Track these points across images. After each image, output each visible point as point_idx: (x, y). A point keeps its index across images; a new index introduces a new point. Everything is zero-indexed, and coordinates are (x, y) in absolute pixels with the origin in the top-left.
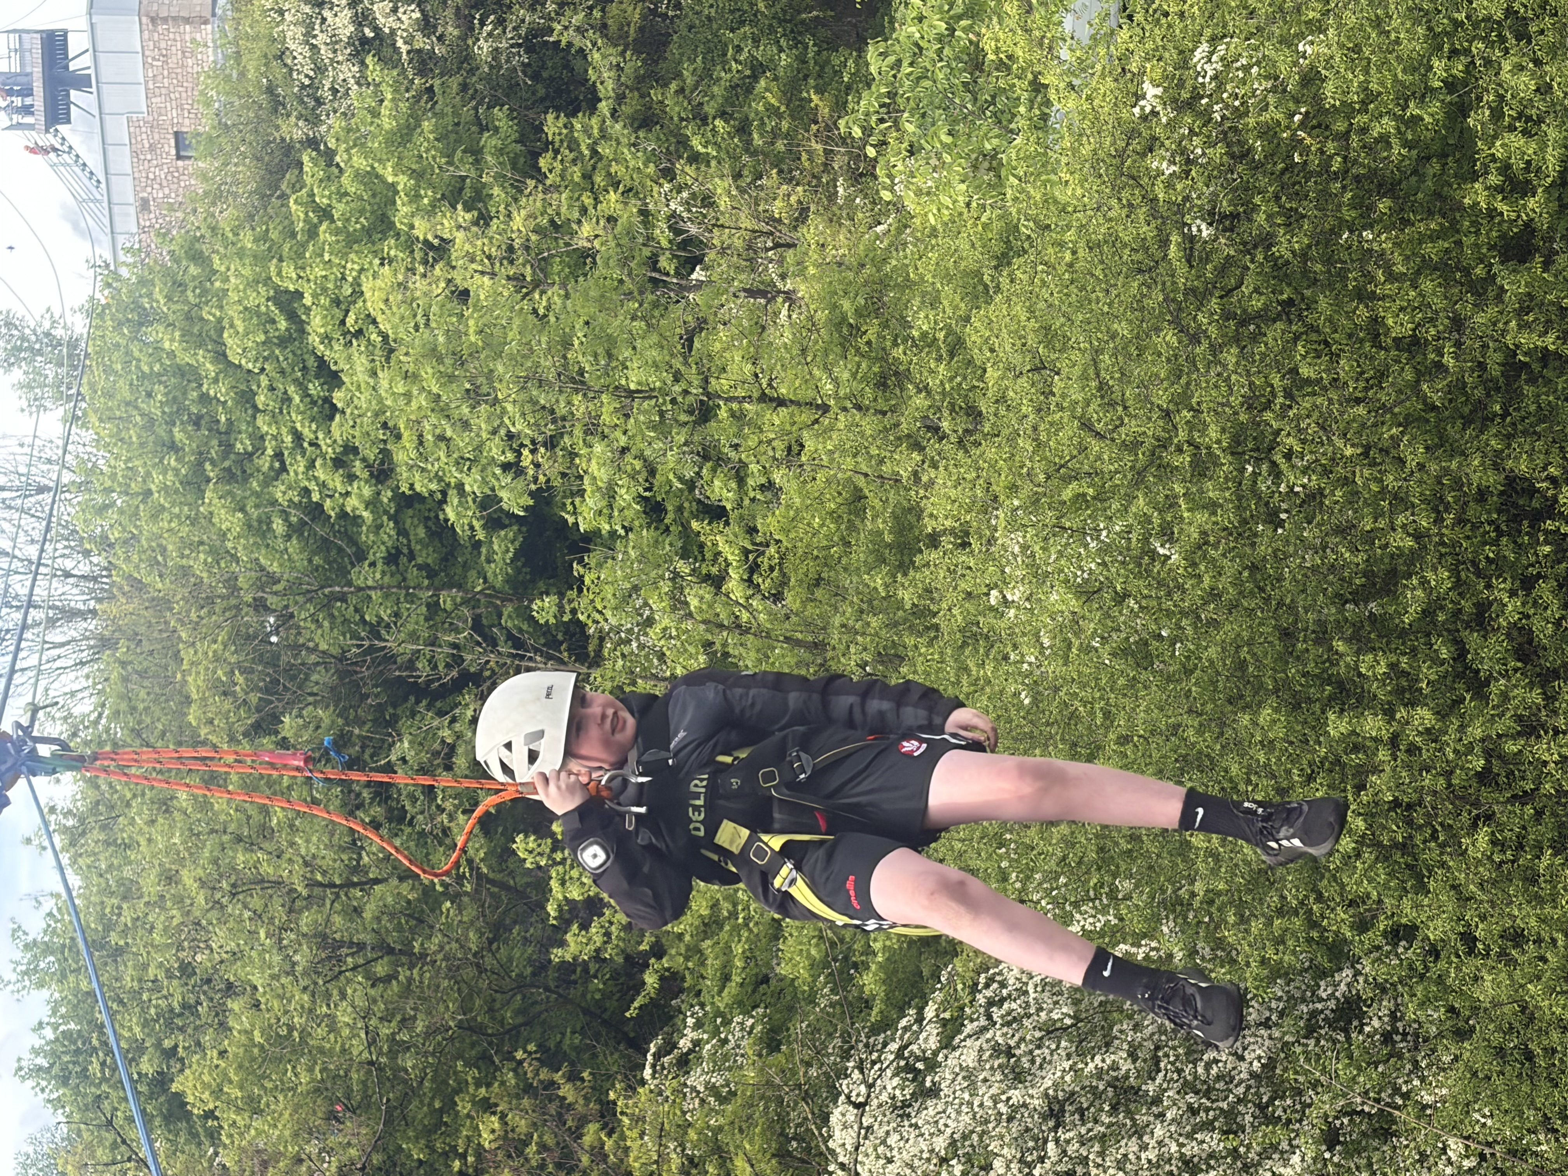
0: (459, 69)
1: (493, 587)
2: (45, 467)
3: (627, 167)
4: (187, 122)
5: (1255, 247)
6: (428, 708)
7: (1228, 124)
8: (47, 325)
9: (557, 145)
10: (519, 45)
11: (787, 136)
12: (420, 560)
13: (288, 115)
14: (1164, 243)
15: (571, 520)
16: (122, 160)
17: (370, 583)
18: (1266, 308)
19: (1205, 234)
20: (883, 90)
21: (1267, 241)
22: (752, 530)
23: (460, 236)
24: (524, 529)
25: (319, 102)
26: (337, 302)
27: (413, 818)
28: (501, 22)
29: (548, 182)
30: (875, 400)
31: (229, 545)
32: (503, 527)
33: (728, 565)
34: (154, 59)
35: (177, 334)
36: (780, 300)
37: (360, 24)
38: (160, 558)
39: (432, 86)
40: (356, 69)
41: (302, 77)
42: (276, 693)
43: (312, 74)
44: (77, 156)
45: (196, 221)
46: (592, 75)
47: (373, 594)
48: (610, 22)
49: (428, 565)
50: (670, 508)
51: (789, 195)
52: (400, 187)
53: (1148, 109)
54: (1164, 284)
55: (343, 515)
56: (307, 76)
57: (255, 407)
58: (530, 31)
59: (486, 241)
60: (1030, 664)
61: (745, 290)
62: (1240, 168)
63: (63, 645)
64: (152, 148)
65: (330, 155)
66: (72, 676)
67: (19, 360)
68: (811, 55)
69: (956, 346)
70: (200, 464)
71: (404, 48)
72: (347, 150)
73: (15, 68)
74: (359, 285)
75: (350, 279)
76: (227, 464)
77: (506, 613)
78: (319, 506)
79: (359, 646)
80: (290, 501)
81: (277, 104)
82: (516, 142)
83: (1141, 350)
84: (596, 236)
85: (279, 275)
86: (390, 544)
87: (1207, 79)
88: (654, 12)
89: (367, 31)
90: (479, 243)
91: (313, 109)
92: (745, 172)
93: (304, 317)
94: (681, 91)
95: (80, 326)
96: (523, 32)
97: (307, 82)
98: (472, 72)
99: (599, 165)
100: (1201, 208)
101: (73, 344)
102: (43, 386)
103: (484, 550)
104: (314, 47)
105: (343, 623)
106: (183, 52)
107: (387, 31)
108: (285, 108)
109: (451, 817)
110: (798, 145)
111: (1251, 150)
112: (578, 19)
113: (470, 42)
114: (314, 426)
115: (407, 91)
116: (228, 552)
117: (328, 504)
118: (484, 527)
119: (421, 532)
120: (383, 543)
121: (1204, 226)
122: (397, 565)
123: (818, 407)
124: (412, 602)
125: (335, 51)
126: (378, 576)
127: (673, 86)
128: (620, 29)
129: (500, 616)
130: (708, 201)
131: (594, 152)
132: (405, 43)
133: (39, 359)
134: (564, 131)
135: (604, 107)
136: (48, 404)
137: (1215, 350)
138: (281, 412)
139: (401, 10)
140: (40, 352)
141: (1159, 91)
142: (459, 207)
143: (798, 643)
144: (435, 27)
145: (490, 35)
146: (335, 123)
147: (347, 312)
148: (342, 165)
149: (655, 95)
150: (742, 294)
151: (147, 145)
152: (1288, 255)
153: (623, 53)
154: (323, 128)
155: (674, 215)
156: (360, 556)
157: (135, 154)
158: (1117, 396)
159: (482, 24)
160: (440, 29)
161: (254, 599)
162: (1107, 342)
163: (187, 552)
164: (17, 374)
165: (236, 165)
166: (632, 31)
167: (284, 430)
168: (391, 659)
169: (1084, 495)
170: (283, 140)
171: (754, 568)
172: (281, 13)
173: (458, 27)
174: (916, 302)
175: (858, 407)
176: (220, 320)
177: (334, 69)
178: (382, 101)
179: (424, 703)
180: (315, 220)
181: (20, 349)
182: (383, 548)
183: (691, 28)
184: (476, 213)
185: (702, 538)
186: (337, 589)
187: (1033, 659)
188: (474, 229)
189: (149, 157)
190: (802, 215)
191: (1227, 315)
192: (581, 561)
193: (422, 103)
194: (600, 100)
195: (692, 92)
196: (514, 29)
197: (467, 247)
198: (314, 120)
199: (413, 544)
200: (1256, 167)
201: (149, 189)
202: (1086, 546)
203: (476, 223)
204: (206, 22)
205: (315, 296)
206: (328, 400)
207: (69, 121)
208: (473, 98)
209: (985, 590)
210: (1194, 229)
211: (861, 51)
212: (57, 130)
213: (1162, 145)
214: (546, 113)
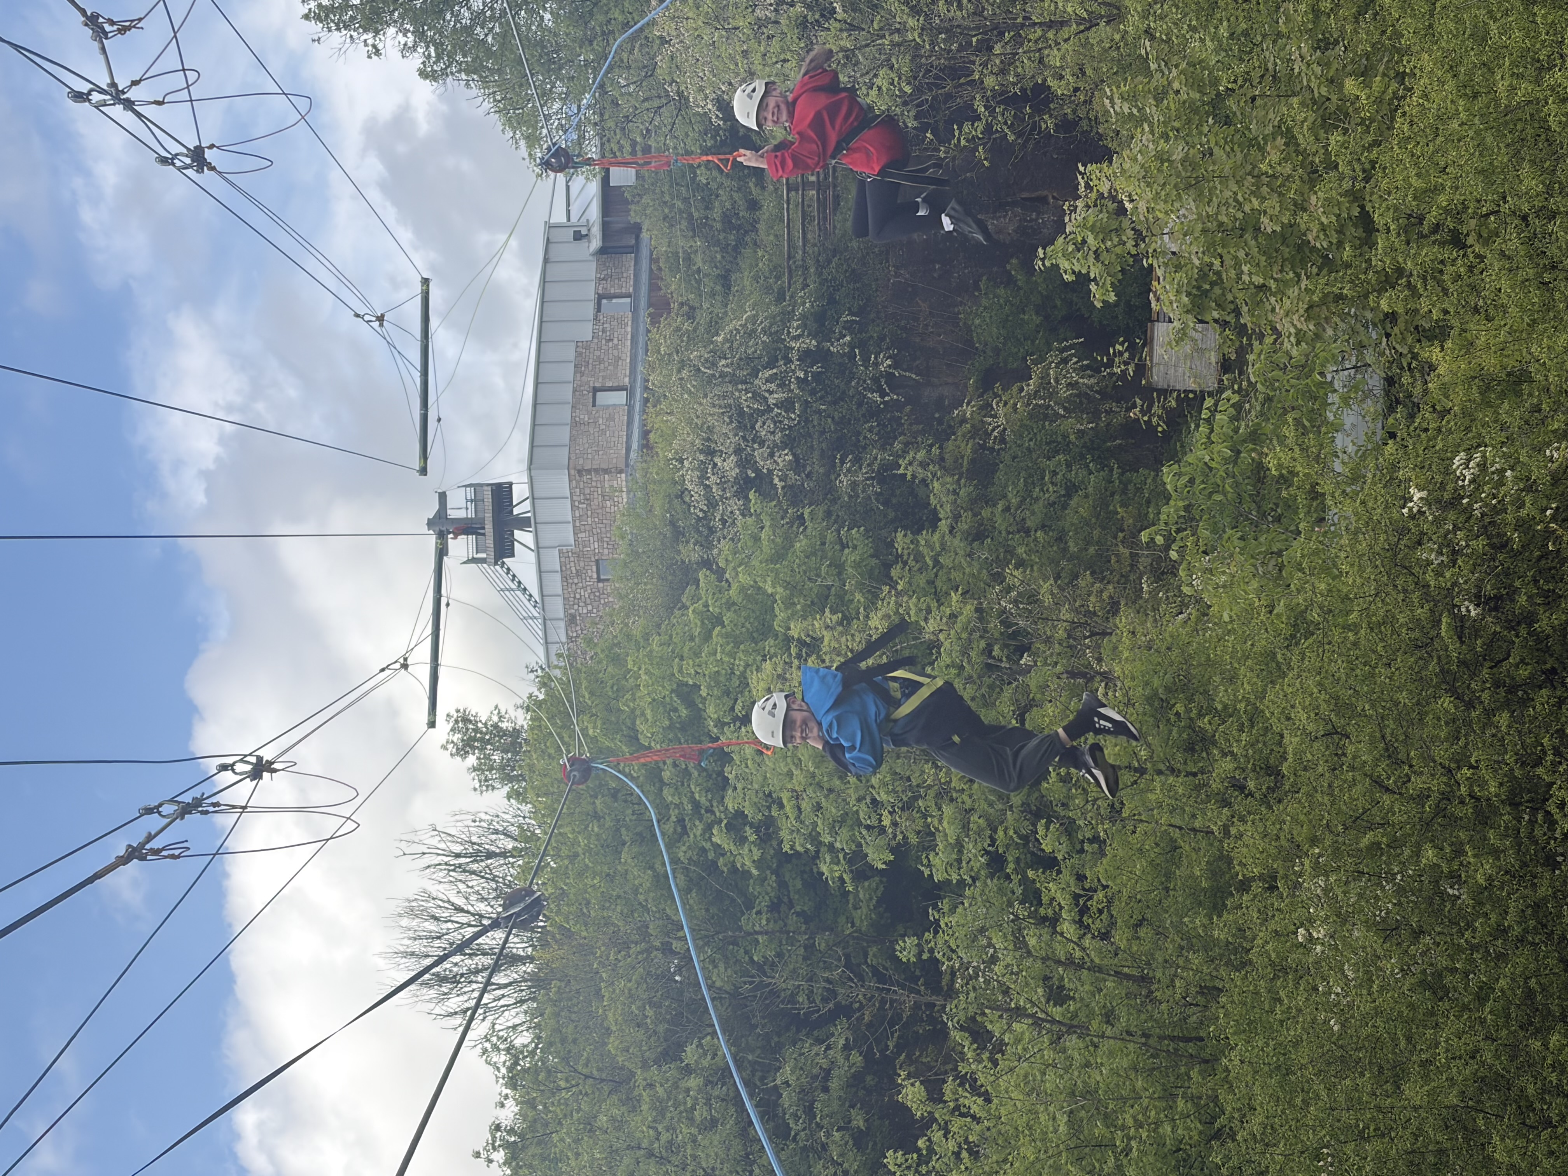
0: (824, 499)
1: (859, 931)
2: (494, 837)
3: (964, 573)
4: (606, 551)
5: (1519, 623)
6: (808, 1035)
7: (1487, 520)
8: (495, 719)
9: (905, 558)
10: (873, 478)
11: (1098, 543)
12: (798, 908)
13: (687, 542)
14: (1437, 623)
15: (927, 872)
16: (555, 584)
17: (757, 928)
18: (1532, 676)
19: (1473, 614)
20: (1181, 504)
21: (1530, 619)
22: (1081, 878)
23: (827, 636)
24: (884, 879)
25: (711, 530)
26: (727, 693)
27: (796, 1134)
28: (857, 460)
29: (899, 588)
30: (1185, 763)
31: (641, 898)
32: (867, 878)
33: (1061, 908)
34: (580, 503)
35: (599, 723)
36: (1098, 678)
37: (744, 467)
38: (585, 910)
39: (802, 514)
40: (741, 502)
41: (697, 511)
42: (681, 1024)
43: (705, 508)
44: (519, 583)
45: (613, 630)
46: (933, 501)
47: (760, 938)
48: (947, 456)
49: (803, 911)
50: (1010, 859)
51: (1102, 591)
52: (777, 597)
53: (1415, 510)
54: (1439, 658)
55: (734, 870)
56: (701, 510)
57: (661, 780)
58: (881, 466)
59: (849, 637)
60: (1337, 994)
61: (1067, 672)
62: (1501, 557)
63: (506, 986)
64: (578, 574)
65: (720, 573)
66: (513, 1012)
67: (473, 748)
68: (1115, 476)
69: (1254, 715)
70: (618, 830)
71: (779, 485)
72: (734, 568)
73: (471, 514)
74: (745, 678)
75: (738, 673)
76: (639, 829)
77: (871, 953)
78: (714, 863)
79: (751, 983)
80: (690, 859)
81: (678, 534)
82: (872, 556)
83: (1422, 716)
84: (941, 631)
85: (680, 671)
86: (772, 894)
87: (1467, 482)
88: (983, 447)
89: (749, 472)
90: (843, 639)
91: (707, 537)
92: (1063, 575)
93: (700, 706)
94: (1007, 509)
95: (522, 720)
96: (876, 467)
97: (701, 515)
98: (834, 501)
99: (940, 573)
100: (1468, 591)
101: (516, 733)
102: (491, 769)
103: (851, 897)
104: (707, 487)
105: (735, 963)
106: (603, 496)
107: (765, 471)
108: (684, 536)
109: (828, 1135)
110: (1108, 550)
111: (1510, 539)
112: (921, 455)
113: (833, 477)
114: (710, 796)
115: (782, 519)
116: (640, 904)
117: (721, 861)
118: (853, 879)
119: (799, 884)
120: (767, 894)
121: (1471, 608)
122: (779, 912)
123: (1136, 770)
124: (792, 945)
125: (724, 490)
126: (764, 922)
127: (1000, 506)
128: (956, 462)
129: (866, 956)
130: (1032, 598)
131: (936, 562)
132: (780, 480)
133: (489, 747)
134: (912, 546)
135: (943, 525)
136: (496, 785)
137: (1489, 713)
138: (683, 785)
139: (777, 454)
140: (488, 742)
141: (1424, 494)
142: (827, 610)
143: (1128, 977)
144: (804, 466)
145: (849, 470)
146: (725, 546)
147: (736, 700)
148: (731, 580)
149: (986, 513)
150: (1065, 676)
151: (574, 571)
152: (1549, 631)
153: (959, 480)
154: (715, 551)
155: (1004, 611)
156: (749, 905)
157: (565, 579)
158: (1402, 756)
159: (843, 462)
160: (808, 469)
161: (662, 943)
162: (1390, 709)
163: (607, 905)
164: (472, 760)
165: (645, 584)
166: (965, 463)
167: (685, 801)
168: (774, 993)
169: (1379, 844)
170: (683, 562)
171: (1084, 911)
172: (681, 461)
173: (823, 466)
174: (1217, 679)
175: (1172, 770)
176: (633, 711)
177: (724, 503)
178: (762, 528)
179: (804, 1032)
180: (710, 626)
181: (475, 739)
182: (767, 898)
183: (1014, 458)
184: (840, 615)
185: (1038, 885)
186: (730, 933)
187: (1339, 990)
188: (840, 628)
189: (576, 581)
190: (1114, 608)
191: (1497, 684)
192: (935, 907)
193: (795, 528)
194: (940, 520)
195: (1017, 510)
196: (869, 465)
197: (834, 644)
198: (707, 545)
199: (792, 894)
200: (1515, 555)
201: (576, 607)
202: (1383, 888)
203: (840, 623)
204: (621, 472)
205: (709, 687)
206: (721, 773)
207: (513, 555)
208: (835, 522)
209: (1292, 928)
210: (1463, 609)
211: (1158, 471)
212: (503, 563)
213: (1430, 539)
214: (896, 532)
